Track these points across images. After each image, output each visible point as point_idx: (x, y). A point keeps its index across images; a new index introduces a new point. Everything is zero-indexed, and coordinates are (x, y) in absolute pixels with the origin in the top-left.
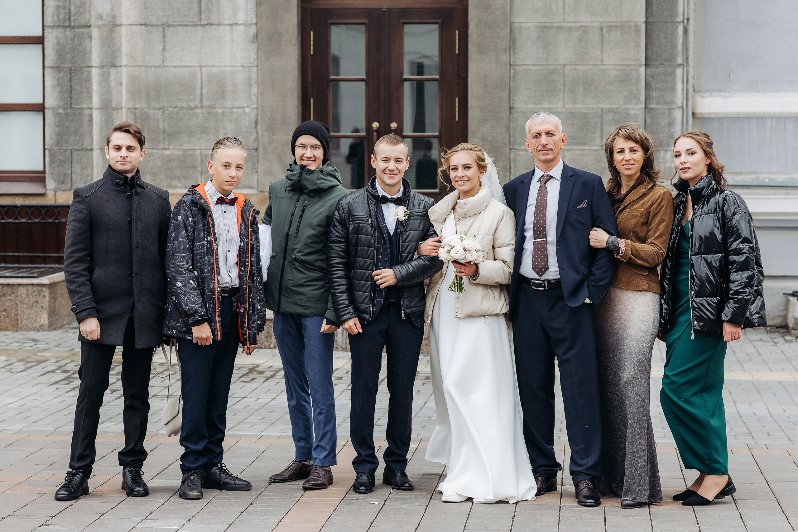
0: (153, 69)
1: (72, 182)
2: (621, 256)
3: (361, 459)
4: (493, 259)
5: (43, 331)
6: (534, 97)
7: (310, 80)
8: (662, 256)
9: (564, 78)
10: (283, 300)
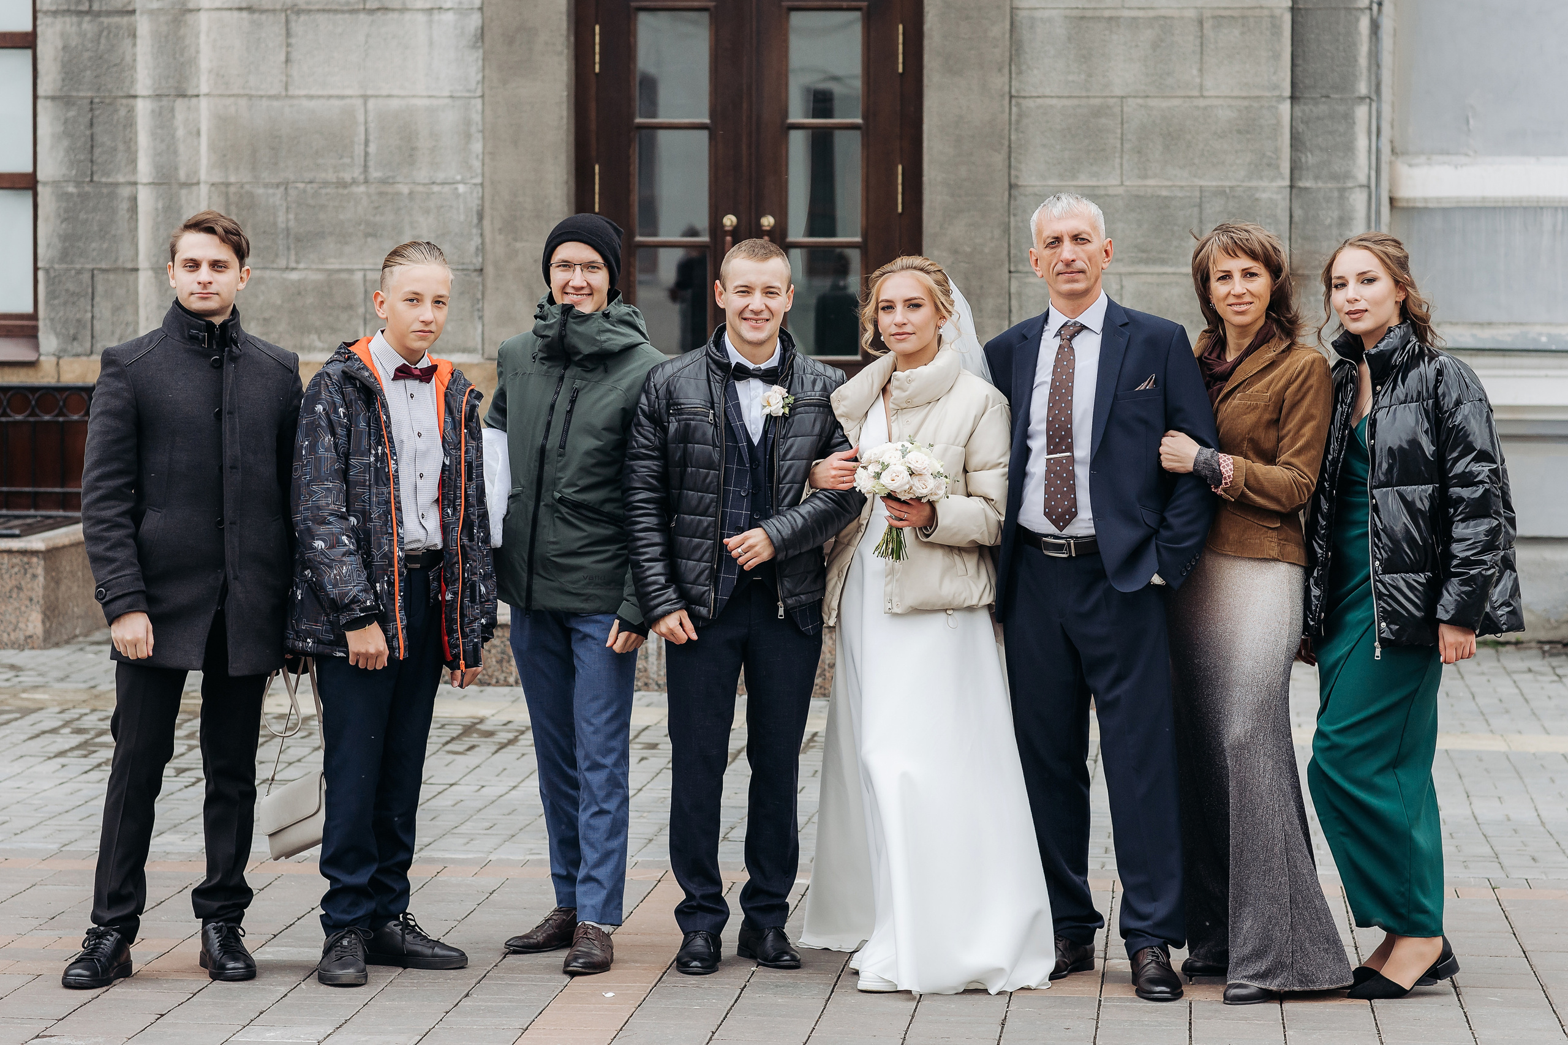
0: (265, 103)
1: (93, 337)
2: (1225, 490)
3: (694, 903)
4: (965, 493)
5: (33, 648)
6: (1059, 163)
7: (593, 126)
8: (1309, 490)
9: (1122, 124)
10: (538, 584)
